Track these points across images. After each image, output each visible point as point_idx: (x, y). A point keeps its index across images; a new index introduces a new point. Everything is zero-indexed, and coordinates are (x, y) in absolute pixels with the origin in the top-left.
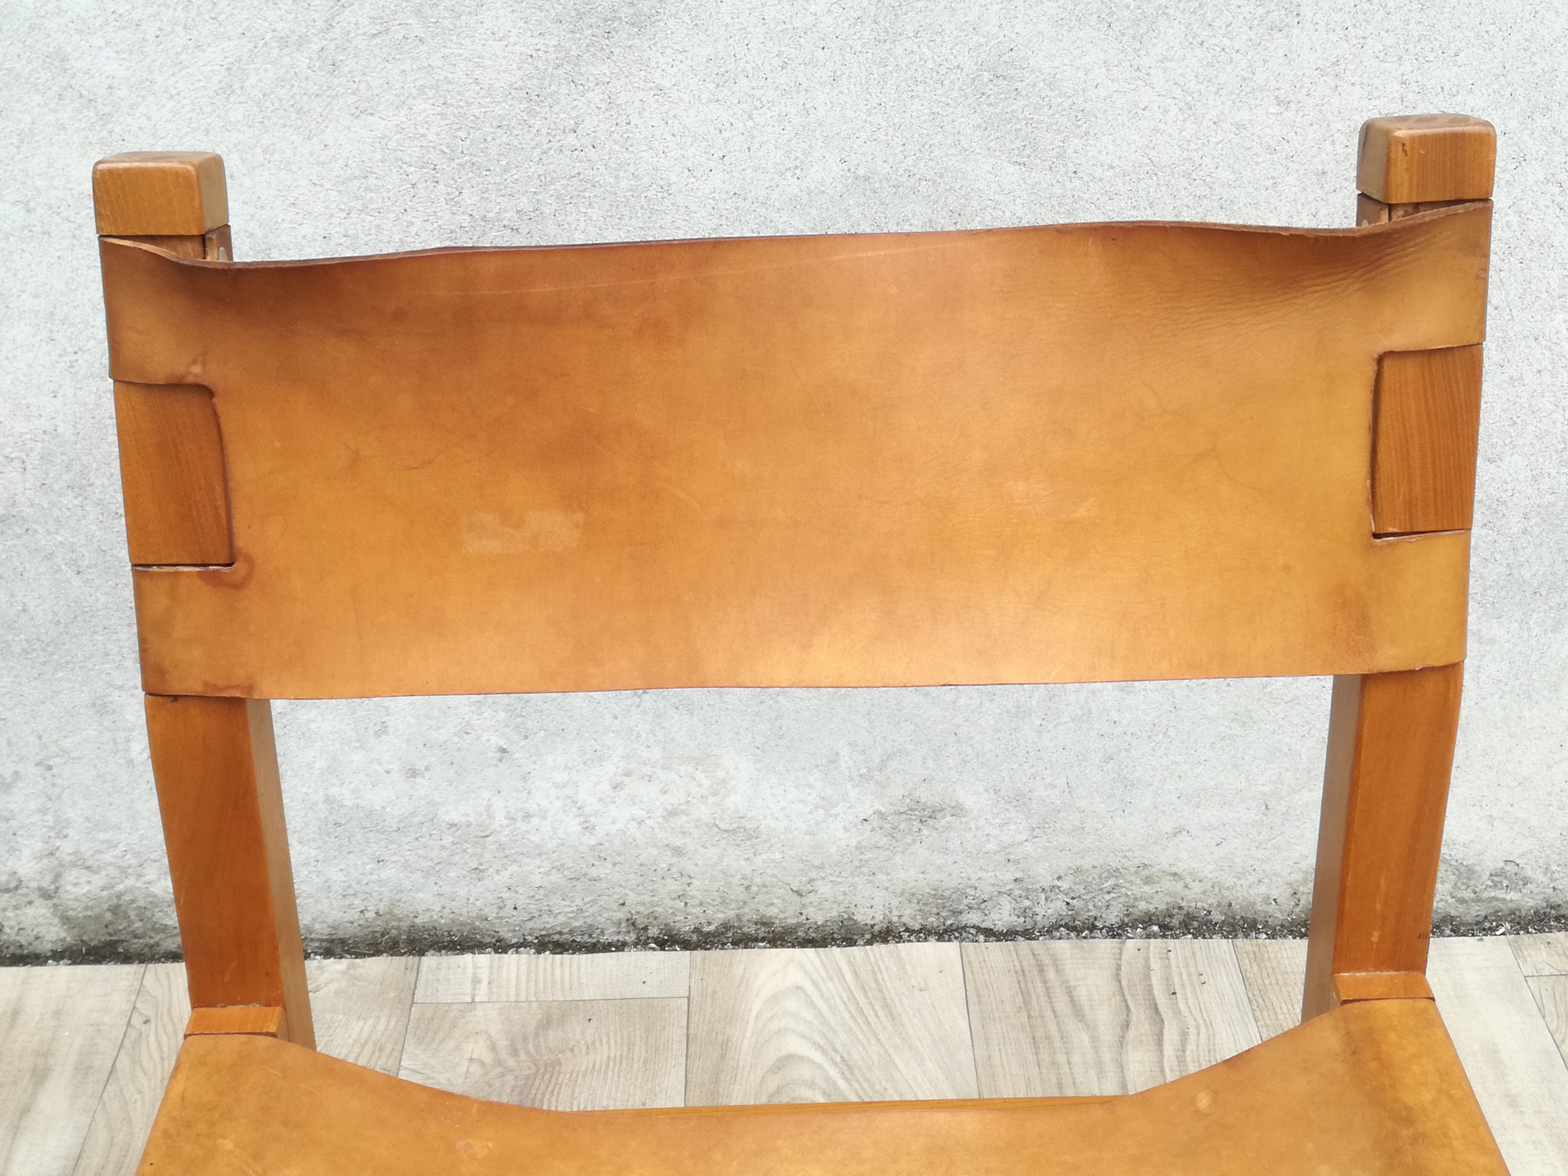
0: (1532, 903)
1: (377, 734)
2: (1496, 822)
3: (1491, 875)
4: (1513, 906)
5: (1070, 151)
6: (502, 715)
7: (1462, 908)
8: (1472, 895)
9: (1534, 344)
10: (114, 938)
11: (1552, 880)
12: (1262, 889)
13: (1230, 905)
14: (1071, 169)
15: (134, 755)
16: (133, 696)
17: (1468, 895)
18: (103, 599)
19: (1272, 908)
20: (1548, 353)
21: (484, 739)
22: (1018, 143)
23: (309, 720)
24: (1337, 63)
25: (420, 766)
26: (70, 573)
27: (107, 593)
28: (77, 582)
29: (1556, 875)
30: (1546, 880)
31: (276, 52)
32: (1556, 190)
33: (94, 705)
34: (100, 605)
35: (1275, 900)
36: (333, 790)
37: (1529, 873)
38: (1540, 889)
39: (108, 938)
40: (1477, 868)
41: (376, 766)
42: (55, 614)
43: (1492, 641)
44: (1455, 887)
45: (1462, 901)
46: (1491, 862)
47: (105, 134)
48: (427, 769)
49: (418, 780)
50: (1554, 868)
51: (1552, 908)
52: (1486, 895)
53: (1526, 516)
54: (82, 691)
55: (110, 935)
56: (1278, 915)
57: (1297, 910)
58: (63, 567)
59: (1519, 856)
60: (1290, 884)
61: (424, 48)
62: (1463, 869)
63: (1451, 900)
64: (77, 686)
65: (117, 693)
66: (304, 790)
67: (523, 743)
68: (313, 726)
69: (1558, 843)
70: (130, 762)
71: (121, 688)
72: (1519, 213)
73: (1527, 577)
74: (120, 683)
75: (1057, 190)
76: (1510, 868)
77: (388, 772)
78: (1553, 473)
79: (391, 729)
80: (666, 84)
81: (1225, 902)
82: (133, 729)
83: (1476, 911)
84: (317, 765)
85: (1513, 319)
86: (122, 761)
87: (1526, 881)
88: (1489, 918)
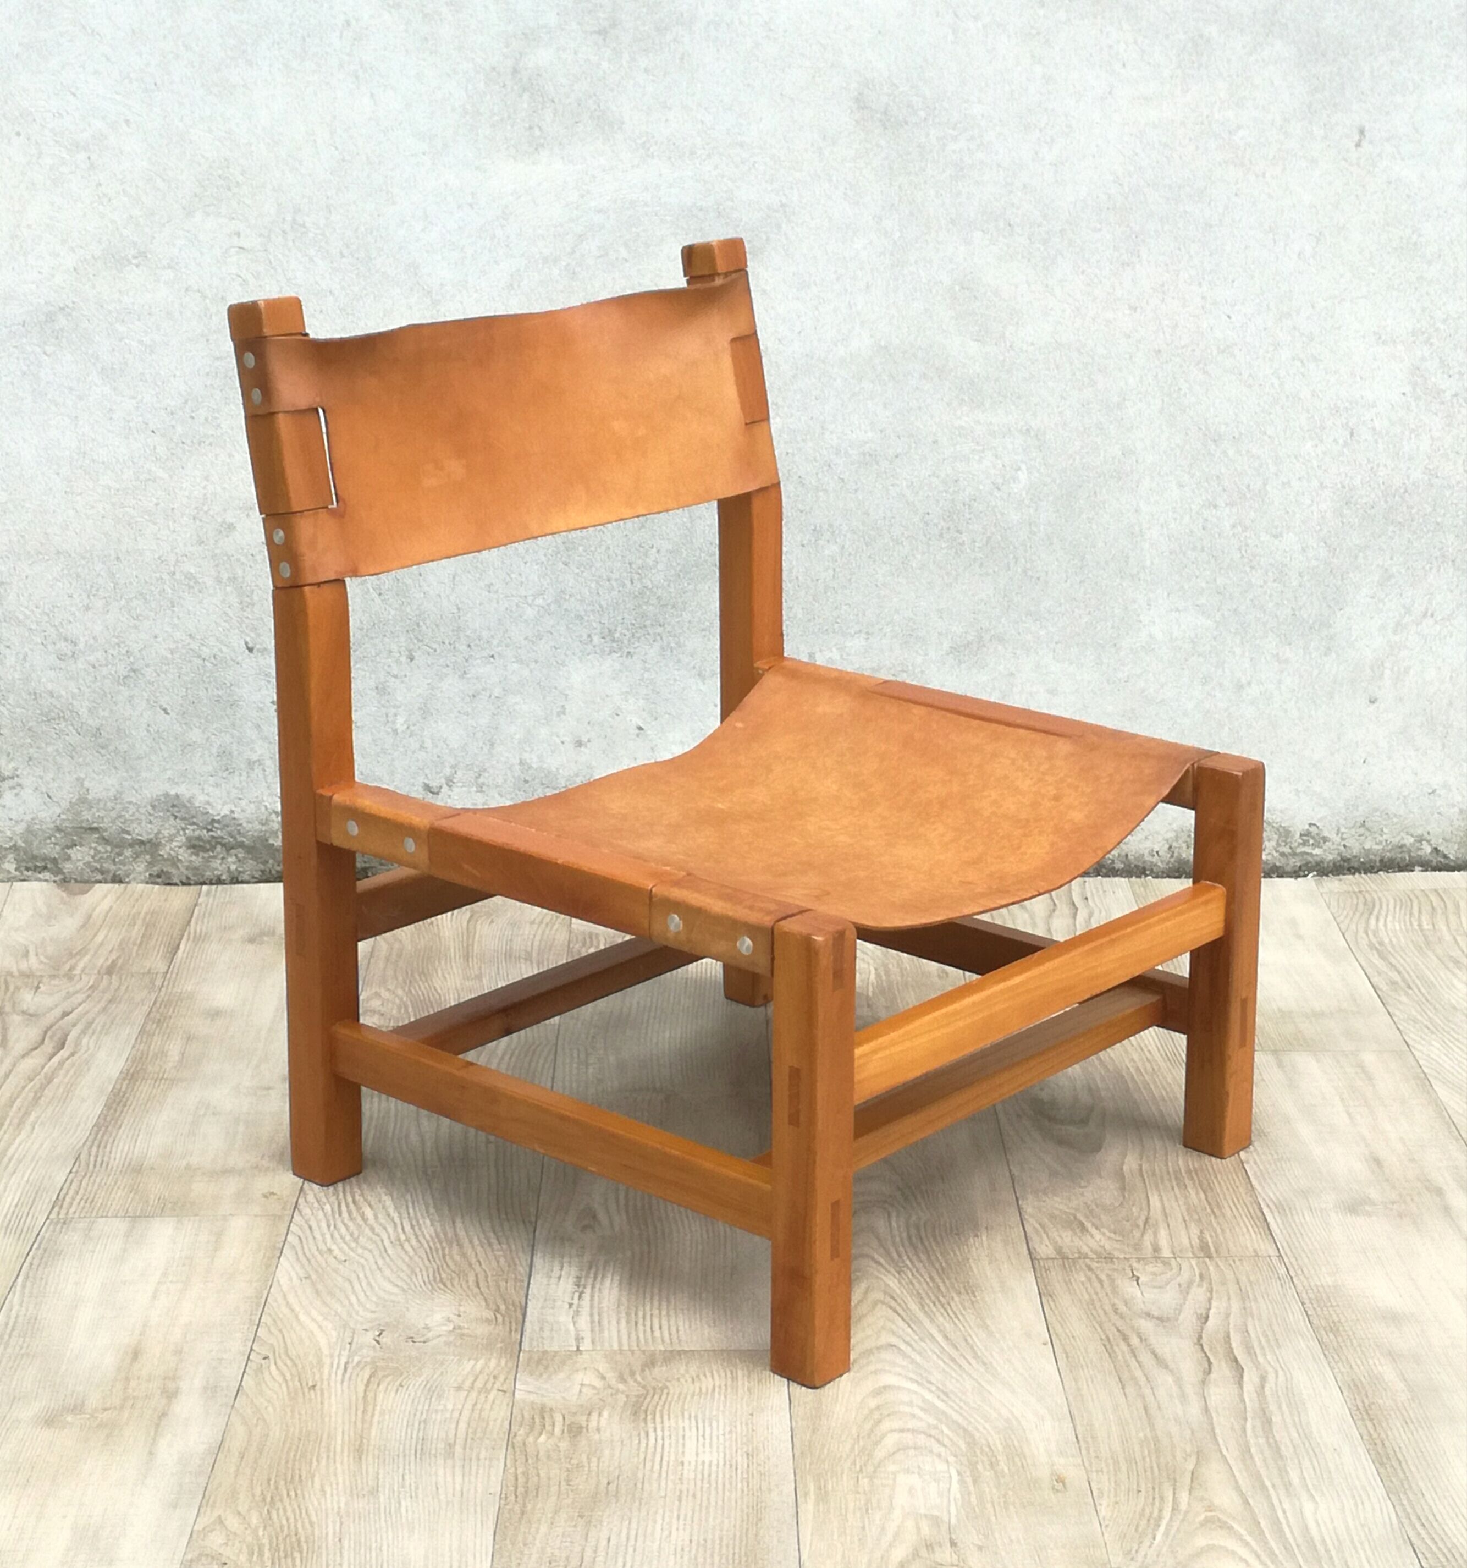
0: (1331, 857)
1: (559, 714)
2: (1301, 795)
3: (1301, 835)
4: (1318, 859)
5: (1007, 334)
6: (642, 702)
7: (1283, 860)
8: (1290, 851)
9: (1295, 461)
10: (367, 865)
11: (1343, 839)
12: (1148, 844)
13: (1127, 855)
14: (1008, 344)
15: (398, 726)
16: (402, 682)
17: (1287, 850)
18: (393, 612)
19: (1155, 859)
20: (1304, 467)
21: (628, 719)
22: (977, 328)
23: (516, 703)
24: (1163, 285)
25: (585, 739)
26: (375, 595)
27: (396, 609)
28: (378, 600)
29: (1345, 836)
30: (1338, 839)
31: (540, 266)
32: (1299, 364)
33: (377, 688)
34: (390, 617)
35: (1157, 852)
36: (526, 756)
37: (1326, 834)
38: (1335, 846)
39: (364, 865)
40: (1291, 829)
41: (555, 738)
42: (361, 622)
43: (1287, 661)
44: (1278, 844)
45: (1282, 854)
46: (1299, 826)
47: (434, 311)
48: (589, 741)
49: (583, 749)
50: (1343, 830)
51: (1344, 861)
52: (1298, 850)
53: (1300, 575)
54: (371, 678)
55: (365, 862)
56: (1159, 864)
57: (1172, 860)
58: (371, 590)
59: (1321, 820)
60: (1167, 840)
61: (627, 265)
62: (1281, 830)
63: (1276, 854)
64: (368, 674)
65: (393, 679)
66: (506, 755)
67: (654, 723)
68: (517, 707)
69: (1343, 811)
70: (395, 731)
71: (396, 677)
72: (1279, 378)
73: (1305, 616)
74: (396, 673)
75: (1001, 358)
76: (1313, 829)
77: (563, 743)
78: (1315, 546)
79: (567, 711)
80: (768, 288)
81: (1123, 854)
82: (400, 707)
83: (1295, 862)
84: (517, 736)
85: (1280, 444)
86: (390, 730)
87: (1325, 840)
88: (1303, 868)
